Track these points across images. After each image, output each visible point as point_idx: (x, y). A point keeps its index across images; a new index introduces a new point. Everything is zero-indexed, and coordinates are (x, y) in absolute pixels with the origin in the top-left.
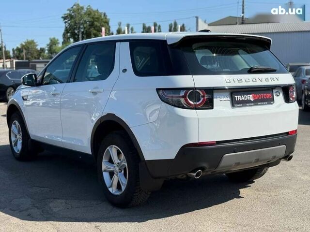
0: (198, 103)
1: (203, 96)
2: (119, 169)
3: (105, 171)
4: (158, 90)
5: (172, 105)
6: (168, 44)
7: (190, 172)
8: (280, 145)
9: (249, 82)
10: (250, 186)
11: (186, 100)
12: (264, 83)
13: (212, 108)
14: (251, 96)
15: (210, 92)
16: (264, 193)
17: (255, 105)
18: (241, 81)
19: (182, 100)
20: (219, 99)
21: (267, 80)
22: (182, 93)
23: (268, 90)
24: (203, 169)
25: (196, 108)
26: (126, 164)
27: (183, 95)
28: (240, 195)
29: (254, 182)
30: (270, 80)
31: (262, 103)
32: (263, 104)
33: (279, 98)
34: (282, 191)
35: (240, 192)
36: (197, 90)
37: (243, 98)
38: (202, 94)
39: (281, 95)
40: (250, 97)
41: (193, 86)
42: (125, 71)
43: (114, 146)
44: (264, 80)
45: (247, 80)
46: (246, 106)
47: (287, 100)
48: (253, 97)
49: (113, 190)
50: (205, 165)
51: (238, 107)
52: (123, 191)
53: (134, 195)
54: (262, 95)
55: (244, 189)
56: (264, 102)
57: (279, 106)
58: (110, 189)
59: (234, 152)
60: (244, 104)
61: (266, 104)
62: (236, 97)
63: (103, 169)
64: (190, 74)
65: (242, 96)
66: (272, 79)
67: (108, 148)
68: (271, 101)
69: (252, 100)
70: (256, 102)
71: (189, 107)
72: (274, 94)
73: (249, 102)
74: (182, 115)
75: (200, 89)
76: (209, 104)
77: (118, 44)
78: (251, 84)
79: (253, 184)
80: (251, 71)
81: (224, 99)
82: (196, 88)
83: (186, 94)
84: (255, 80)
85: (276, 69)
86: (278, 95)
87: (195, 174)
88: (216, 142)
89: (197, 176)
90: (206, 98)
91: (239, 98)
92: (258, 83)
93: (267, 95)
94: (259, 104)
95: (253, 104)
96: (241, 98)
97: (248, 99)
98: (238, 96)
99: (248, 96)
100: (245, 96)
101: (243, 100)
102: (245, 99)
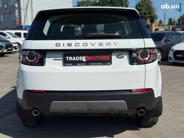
11: (25, 58)
13: (43, 65)
18: (71, 46)
21: (101, 45)
31: (96, 64)
36: (33, 52)
39: (126, 58)
45: (78, 45)
54: (97, 57)
59: (61, 101)
60: (75, 64)
61: (100, 65)
65: (74, 57)
66: (108, 44)
68: (107, 62)
70: (88, 63)
72: (113, 57)
83: (25, 54)
84: (85, 45)
86: (121, 58)
88: (45, 91)
90: (39, 57)
93: (104, 58)
95: (85, 64)
96: (72, 59)
97: (80, 60)
98: (70, 57)
99: (80, 57)
100: (77, 57)
101: (74, 60)
102: (77, 60)
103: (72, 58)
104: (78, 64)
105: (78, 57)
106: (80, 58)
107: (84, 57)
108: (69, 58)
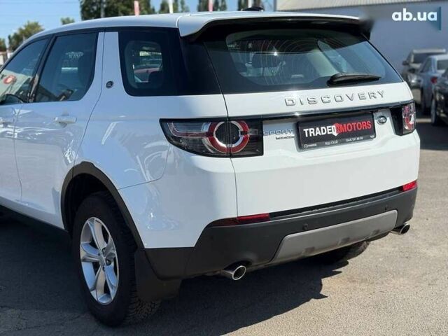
0: (234, 146)
1: (244, 133)
2: (106, 260)
3: (85, 260)
4: (162, 121)
5: (188, 150)
6: (182, 35)
7: (225, 269)
8: (386, 210)
9: (329, 102)
10: (340, 272)
11: (213, 141)
12: (357, 103)
13: (261, 153)
14: (334, 127)
15: (257, 124)
16: (363, 286)
17: (341, 143)
18: (315, 102)
19: (206, 141)
20: (275, 136)
21: (362, 97)
22: (205, 128)
23: (365, 114)
24: (247, 263)
25: (231, 154)
26: (115, 252)
27: (207, 130)
28: (322, 293)
29: (348, 263)
30: (367, 96)
31: (354, 139)
32: (357, 141)
33: (385, 128)
34: (394, 281)
35: (321, 285)
36: (233, 122)
37: (318, 133)
38: (241, 129)
39: (389, 122)
40: (333, 130)
41: (225, 114)
42: (110, 84)
43: (96, 219)
44: (356, 98)
45: (326, 100)
46: (324, 146)
47: (399, 130)
48: (338, 129)
49: (98, 295)
50: (250, 256)
51: (310, 148)
52: (113, 298)
53: (130, 307)
54: (354, 124)
55: (329, 278)
56: (358, 136)
57: (384, 143)
58: (93, 293)
59: (304, 230)
60: (320, 143)
61: (360, 140)
62: (306, 130)
63: (81, 258)
64: (218, 93)
65: (318, 129)
66: (372, 95)
67: (88, 222)
68: (369, 133)
69: (335, 134)
70: (343, 138)
71: (219, 154)
72: (376, 121)
73: (329, 138)
74: (205, 169)
75: (238, 119)
76: (255, 147)
77: (101, 35)
78: (333, 105)
79: (346, 267)
80: (333, 82)
81: (284, 135)
82: (230, 119)
83: (211, 128)
84: (339, 99)
85: (379, 76)
86: (383, 123)
87: (233, 273)
88: (270, 213)
89: (236, 275)
90: (249, 135)
91: (311, 133)
92: (347, 104)
93: (363, 124)
94: (347, 140)
95: (337, 142)
96: (315, 132)
97: (329, 133)
98: (310, 129)
99: (328, 127)
100: (322, 128)
101: (318, 135)
102: (323, 134)
103: (313, 129)
104: (326, 143)
105: (324, 128)
106: (328, 130)
107: (334, 126)
108: (308, 132)
